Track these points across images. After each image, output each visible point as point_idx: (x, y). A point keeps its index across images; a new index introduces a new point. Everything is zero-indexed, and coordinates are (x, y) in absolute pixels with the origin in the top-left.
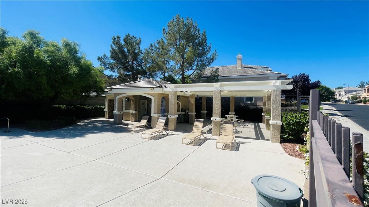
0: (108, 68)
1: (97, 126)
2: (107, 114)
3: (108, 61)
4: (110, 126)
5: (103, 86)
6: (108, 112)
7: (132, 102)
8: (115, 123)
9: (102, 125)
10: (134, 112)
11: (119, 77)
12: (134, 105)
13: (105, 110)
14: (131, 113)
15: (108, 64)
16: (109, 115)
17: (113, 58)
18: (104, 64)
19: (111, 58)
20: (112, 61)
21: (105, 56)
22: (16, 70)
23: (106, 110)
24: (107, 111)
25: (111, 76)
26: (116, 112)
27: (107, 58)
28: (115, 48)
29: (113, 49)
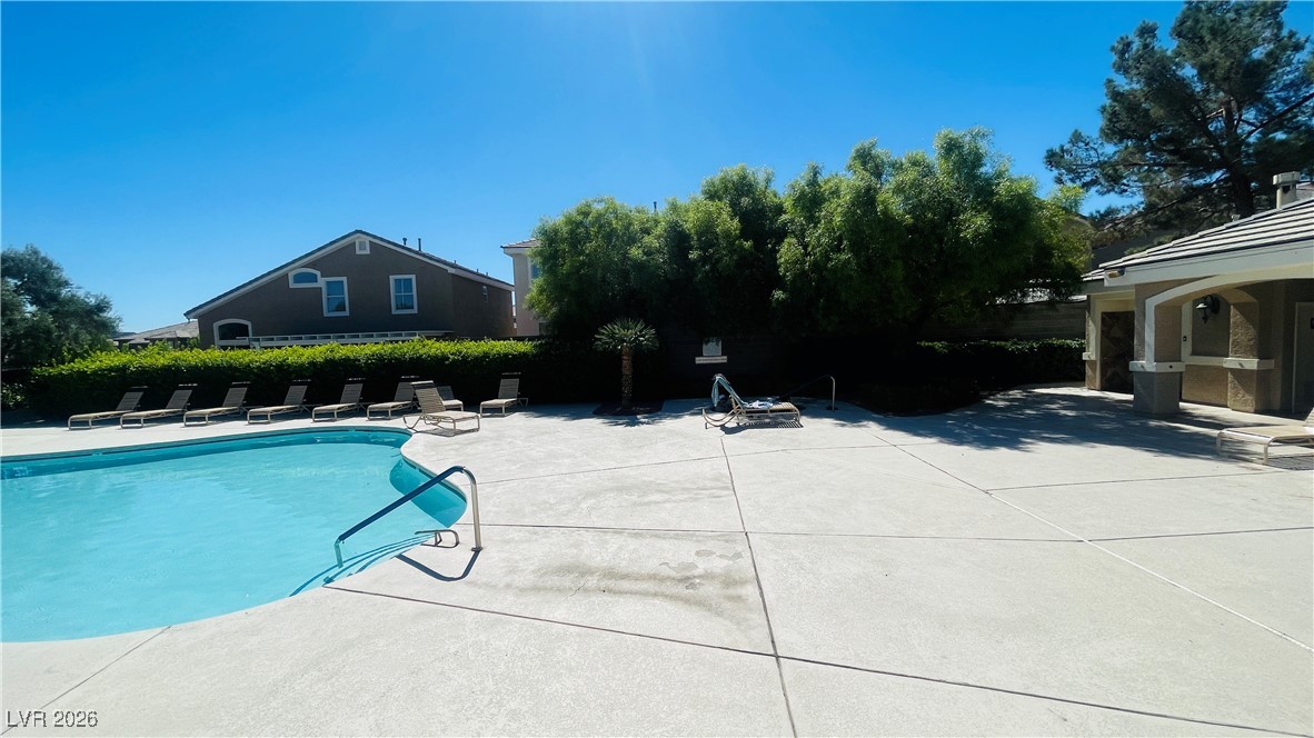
0: (1094, 182)
1: (1057, 415)
2: (1094, 371)
3: (1092, 153)
4: (1119, 423)
5: (1079, 260)
6: (1102, 365)
7: (1235, 316)
8: (1139, 411)
9: (1080, 413)
10: (1252, 363)
11: (1151, 208)
12: (1252, 332)
13: (1085, 356)
14: (1233, 371)
15: (1094, 166)
16: (1102, 375)
17: (1114, 133)
18: (1075, 172)
19: (1107, 135)
20: (1110, 149)
21: (1077, 138)
22: (844, 257)
23: (1091, 354)
24: (1093, 358)
25: (1110, 212)
26: (1146, 363)
27: (1087, 144)
28: (1127, 88)
29: (1116, 96)
